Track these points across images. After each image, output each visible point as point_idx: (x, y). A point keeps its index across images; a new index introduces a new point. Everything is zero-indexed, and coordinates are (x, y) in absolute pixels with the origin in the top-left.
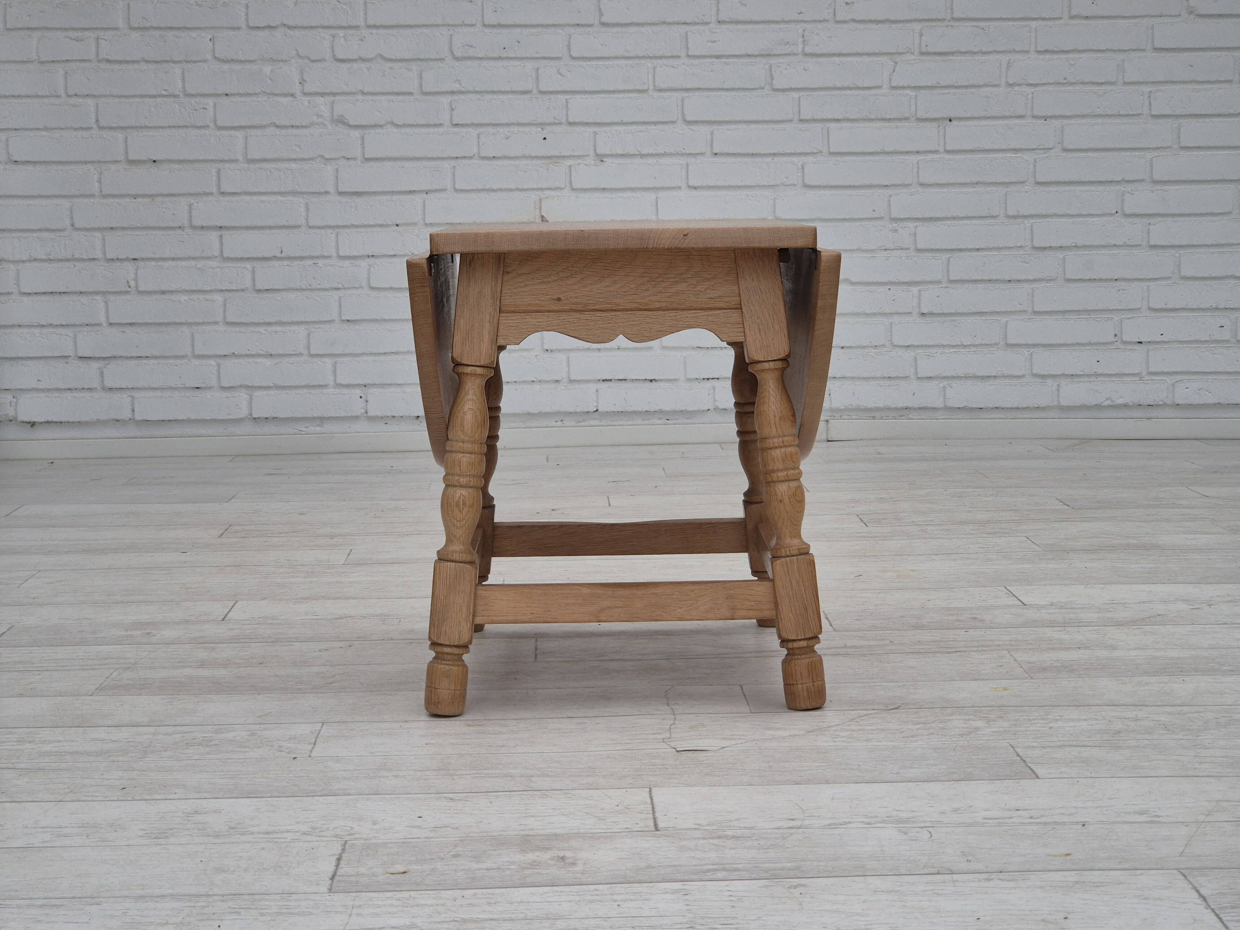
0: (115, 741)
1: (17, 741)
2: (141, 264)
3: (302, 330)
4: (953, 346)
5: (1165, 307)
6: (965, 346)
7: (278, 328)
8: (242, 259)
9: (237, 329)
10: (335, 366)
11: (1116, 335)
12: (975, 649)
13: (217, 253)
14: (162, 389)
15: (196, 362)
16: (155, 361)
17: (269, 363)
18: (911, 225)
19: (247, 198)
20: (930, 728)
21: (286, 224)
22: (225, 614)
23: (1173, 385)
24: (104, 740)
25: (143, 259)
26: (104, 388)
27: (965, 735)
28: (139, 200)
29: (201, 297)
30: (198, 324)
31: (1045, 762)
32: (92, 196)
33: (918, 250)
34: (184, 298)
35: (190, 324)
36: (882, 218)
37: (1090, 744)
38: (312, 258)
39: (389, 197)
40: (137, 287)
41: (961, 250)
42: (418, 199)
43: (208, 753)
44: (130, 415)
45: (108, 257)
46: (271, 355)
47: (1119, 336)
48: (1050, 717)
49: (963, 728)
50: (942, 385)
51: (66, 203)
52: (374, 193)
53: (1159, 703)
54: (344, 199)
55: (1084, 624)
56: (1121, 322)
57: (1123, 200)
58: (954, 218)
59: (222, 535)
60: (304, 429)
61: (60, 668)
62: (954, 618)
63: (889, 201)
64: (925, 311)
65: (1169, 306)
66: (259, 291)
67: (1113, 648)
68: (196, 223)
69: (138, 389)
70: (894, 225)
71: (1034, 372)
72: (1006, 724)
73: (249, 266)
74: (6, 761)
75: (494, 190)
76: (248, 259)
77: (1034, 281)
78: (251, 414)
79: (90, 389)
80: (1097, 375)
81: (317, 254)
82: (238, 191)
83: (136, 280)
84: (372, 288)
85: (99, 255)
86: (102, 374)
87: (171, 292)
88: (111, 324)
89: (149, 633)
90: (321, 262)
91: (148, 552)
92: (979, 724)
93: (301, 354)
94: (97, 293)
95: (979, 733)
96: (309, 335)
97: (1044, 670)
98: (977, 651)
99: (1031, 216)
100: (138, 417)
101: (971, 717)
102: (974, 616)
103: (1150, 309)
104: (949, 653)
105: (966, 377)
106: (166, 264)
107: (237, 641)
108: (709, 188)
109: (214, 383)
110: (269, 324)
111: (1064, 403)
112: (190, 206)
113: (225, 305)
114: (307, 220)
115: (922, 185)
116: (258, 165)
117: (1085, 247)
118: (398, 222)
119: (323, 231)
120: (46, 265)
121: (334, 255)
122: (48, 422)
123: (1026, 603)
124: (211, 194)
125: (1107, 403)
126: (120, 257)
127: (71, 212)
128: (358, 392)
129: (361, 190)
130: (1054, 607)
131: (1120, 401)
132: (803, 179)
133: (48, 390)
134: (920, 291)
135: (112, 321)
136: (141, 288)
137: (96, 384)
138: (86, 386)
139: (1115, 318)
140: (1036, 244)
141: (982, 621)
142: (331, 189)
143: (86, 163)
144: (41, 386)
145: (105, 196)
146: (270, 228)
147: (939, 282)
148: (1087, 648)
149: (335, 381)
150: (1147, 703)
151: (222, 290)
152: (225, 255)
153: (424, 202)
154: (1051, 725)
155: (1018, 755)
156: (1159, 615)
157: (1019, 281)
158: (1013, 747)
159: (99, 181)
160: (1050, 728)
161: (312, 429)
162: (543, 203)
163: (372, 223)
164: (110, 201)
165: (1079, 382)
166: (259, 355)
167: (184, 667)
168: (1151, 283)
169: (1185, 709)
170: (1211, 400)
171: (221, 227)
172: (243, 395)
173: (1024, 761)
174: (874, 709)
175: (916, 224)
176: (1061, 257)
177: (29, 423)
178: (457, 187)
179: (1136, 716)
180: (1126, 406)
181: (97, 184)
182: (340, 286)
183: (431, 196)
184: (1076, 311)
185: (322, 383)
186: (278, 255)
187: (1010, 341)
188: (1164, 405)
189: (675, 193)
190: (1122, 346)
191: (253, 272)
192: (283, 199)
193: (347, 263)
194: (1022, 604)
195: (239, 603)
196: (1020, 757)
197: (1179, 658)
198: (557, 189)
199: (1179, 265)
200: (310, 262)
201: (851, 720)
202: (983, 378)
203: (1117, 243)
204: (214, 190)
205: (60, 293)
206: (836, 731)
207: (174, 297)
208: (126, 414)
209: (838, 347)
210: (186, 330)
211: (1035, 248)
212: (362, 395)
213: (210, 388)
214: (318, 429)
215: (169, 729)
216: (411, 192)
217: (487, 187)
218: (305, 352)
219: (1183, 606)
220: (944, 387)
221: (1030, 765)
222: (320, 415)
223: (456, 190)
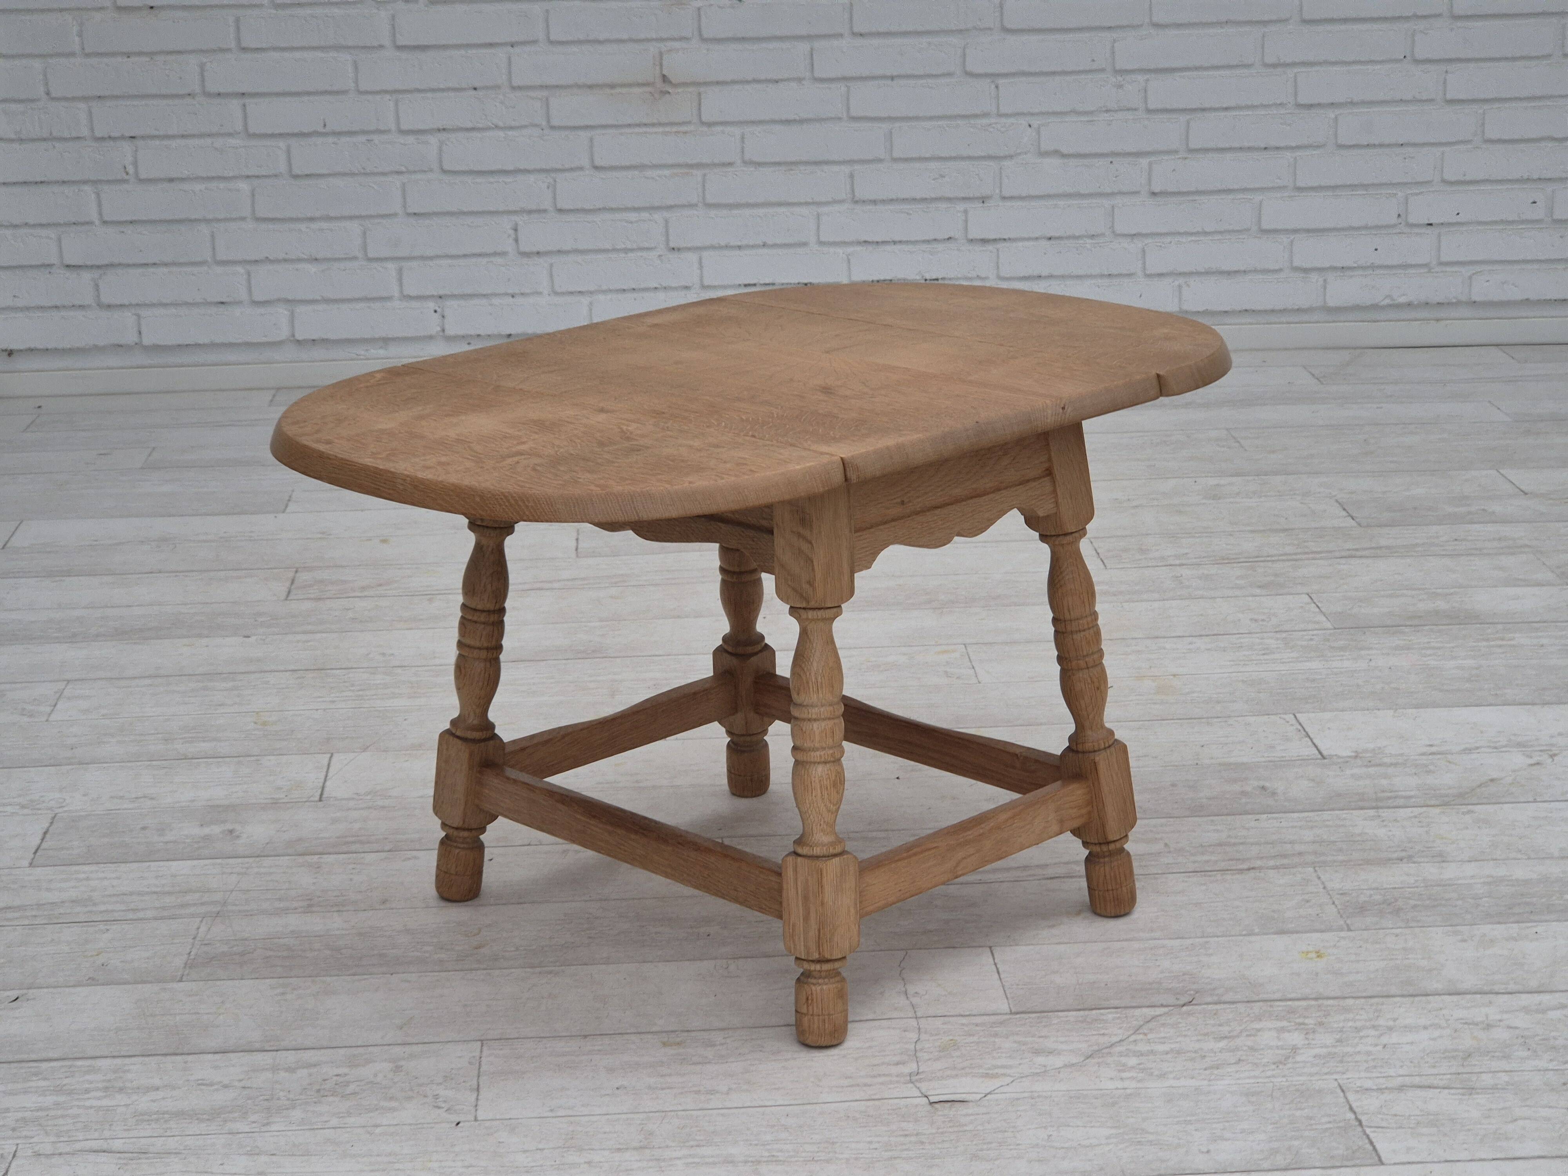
0: (226, 1086)
1: (106, 1089)
2: (140, 143)
3: (355, 227)
4: (1192, 234)
5: (1462, 178)
6: (1206, 233)
7: (324, 225)
8: (272, 136)
9: (271, 226)
10: (400, 271)
11: (1399, 215)
12: (1271, 863)
13: (239, 127)
14: (175, 305)
15: (219, 270)
16: (165, 270)
17: (314, 270)
18: (1141, 78)
19: (276, 55)
20: (1237, 1049)
21: (329, 88)
22: (321, 784)
23: (1470, 278)
24: (211, 1085)
25: (143, 138)
26: (101, 306)
27: (1281, 1063)
28: (134, 59)
29: (222, 185)
30: (218, 220)
31: (1384, 1124)
32: (72, 54)
33: (1149, 111)
34: (198, 187)
35: (207, 221)
36: (1103, 70)
37: (1436, 1082)
38: (364, 132)
39: (463, 52)
40: (136, 173)
41: (1204, 110)
42: (501, 54)
43: (349, 1114)
44: (136, 340)
45: (98, 134)
46: (316, 259)
47: (1403, 216)
48: (1381, 1022)
49: (1278, 1047)
50: (1177, 283)
51: (37, 64)
52: (445, 47)
53: (1512, 987)
54: (404, 55)
55: (1401, 802)
56: (1407, 199)
57: (1413, 41)
58: (1197, 69)
59: (289, 592)
60: (363, 353)
61: (131, 916)
62: (1237, 787)
63: (1113, 47)
64: (1157, 190)
65: (1468, 178)
66: (296, 177)
67: (1441, 858)
68: (212, 88)
69: (146, 305)
70: (1120, 78)
71: (1295, 264)
72: (1329, 1040)
73: (282, 144)
74: (96, 1135)
75: (600, 42)
76: (281, 135)
77: (1298, 147)
78: (293, 336)
79: (81, 307)
80: (1373, 267)
81: (372, 128)
82: (264, 45)
83: (135, 164)
84: (444, 172)
85: (85, 132)
86: (97, 287)
87: (182, 180)
88: (105, 223)
89: (231, 832)
90: (376, 138)
91: (200, 636)
92: (1296, 1038)
93: (355, 258)
94: (85, 182)
95: (1298, 1058)
96: (365, 233)
97: (1362, 909)
98: (1276, 868)
99: (1294, 64)
100: (146, 341)
101: (1285, 1023)
102: (1262, 783)
103: (1444, 182)
104: (1241, 871)
105: (1208, 273)
106: (174, 143)
107: (345, 848)
108: (879, 34)
109: (244, 296)
110: (312, 219)
111: (1331, 303)
112: (202, 66)
113: (253, 195)
114: (356, 82)
115: (1157, 26)
116: (288, 12)
117: (1363, 103)
118: (476, 85)
119: (378, 97)
120: (16, 146)
121: (393, 127)
122: (31, 350)
123: (1325, 753)
124: (228, 50)
125: (1387, 301)
126: (113, 135)
127: (45, 75)
128: (431, 305)
129: (426, 43)
130: (1359, 762)
131: (1402, 300)
132: (1002, 20)
133: (28, 308)
134: (1150, 164)
135: (106, 218)
136: (143, 175)
137: (89, 300)
138: (77, 303)
139: (1400, 193)
140: (1302, 100)
141: (1274, 794)
142: (387, 42)
143: (61, 10)
144: (19, 303)
145: (88, 55)
146: (309, 93)
147: (1176, 152)
148: (1410, 858)
149: (401, 292)
150: (1496, 988)
151: (248, 177)
152: (251, 131)
153: (509, 59)
154: (1385, 1040)
155: (1351, 1109)
156: (1492, 780)
157: (1278, 148)
158: (1343, 1091)
159: (80, 35)
160: (1384, 1046)
161: (373, 352)
162: (665, 57)
163: (442, 86)
164: (94, 61)
165: (1351, 277)
166: (299, 260)
167: (286, 911)
168: (1447, 149)
169: (1546, 998)
170: (1518, 296)
171: (243, 94)
172: (282, 312)
173: (1360, 1123)
174: (1162, 1006)
175: (1148, 76)
176: (1333, 116)
177: (6, 350)
178: (552, 38)
179: (1487, 1016)
180: (1409, 304)
181: (77, 39)
182: (403, 169)
183: (517, 50)
184: (1350, 186)
185: (385, 294)
186: (320, 129)
187: (1265, 226)
188: (1458, 303)
189: (835, 43)
190: (1407, 230)
191: (288, 152)
192: (323, 55)
193: (411, 139)
194: (1319, 756)
195: (336, 756)
196: (1355, 1113)
197: (1526, 882)
198: (682, 39)
199: (1483, 124)
200: (362, 138)
201: (1136, 1031)
202: (1229, 273)
203: (1404, 98)
204: (233, 45)
205: (36, 183)
206: (1121, 1054)
207: (186, 186)
208: (131, 338)
209: (1044, 238)
210: (204, 229)
211: (1299, 106)
212: (437, 308)
213: (239, 303)
214: (382, 352)
215: (290, 1057)
216: (491, 45)
217: (590, 38)
218: (360, 255)
219: (1518, 759)
220: (1180, 286)
221: (1368, 1131)
222: (384, 335)
223: (551, 43)
